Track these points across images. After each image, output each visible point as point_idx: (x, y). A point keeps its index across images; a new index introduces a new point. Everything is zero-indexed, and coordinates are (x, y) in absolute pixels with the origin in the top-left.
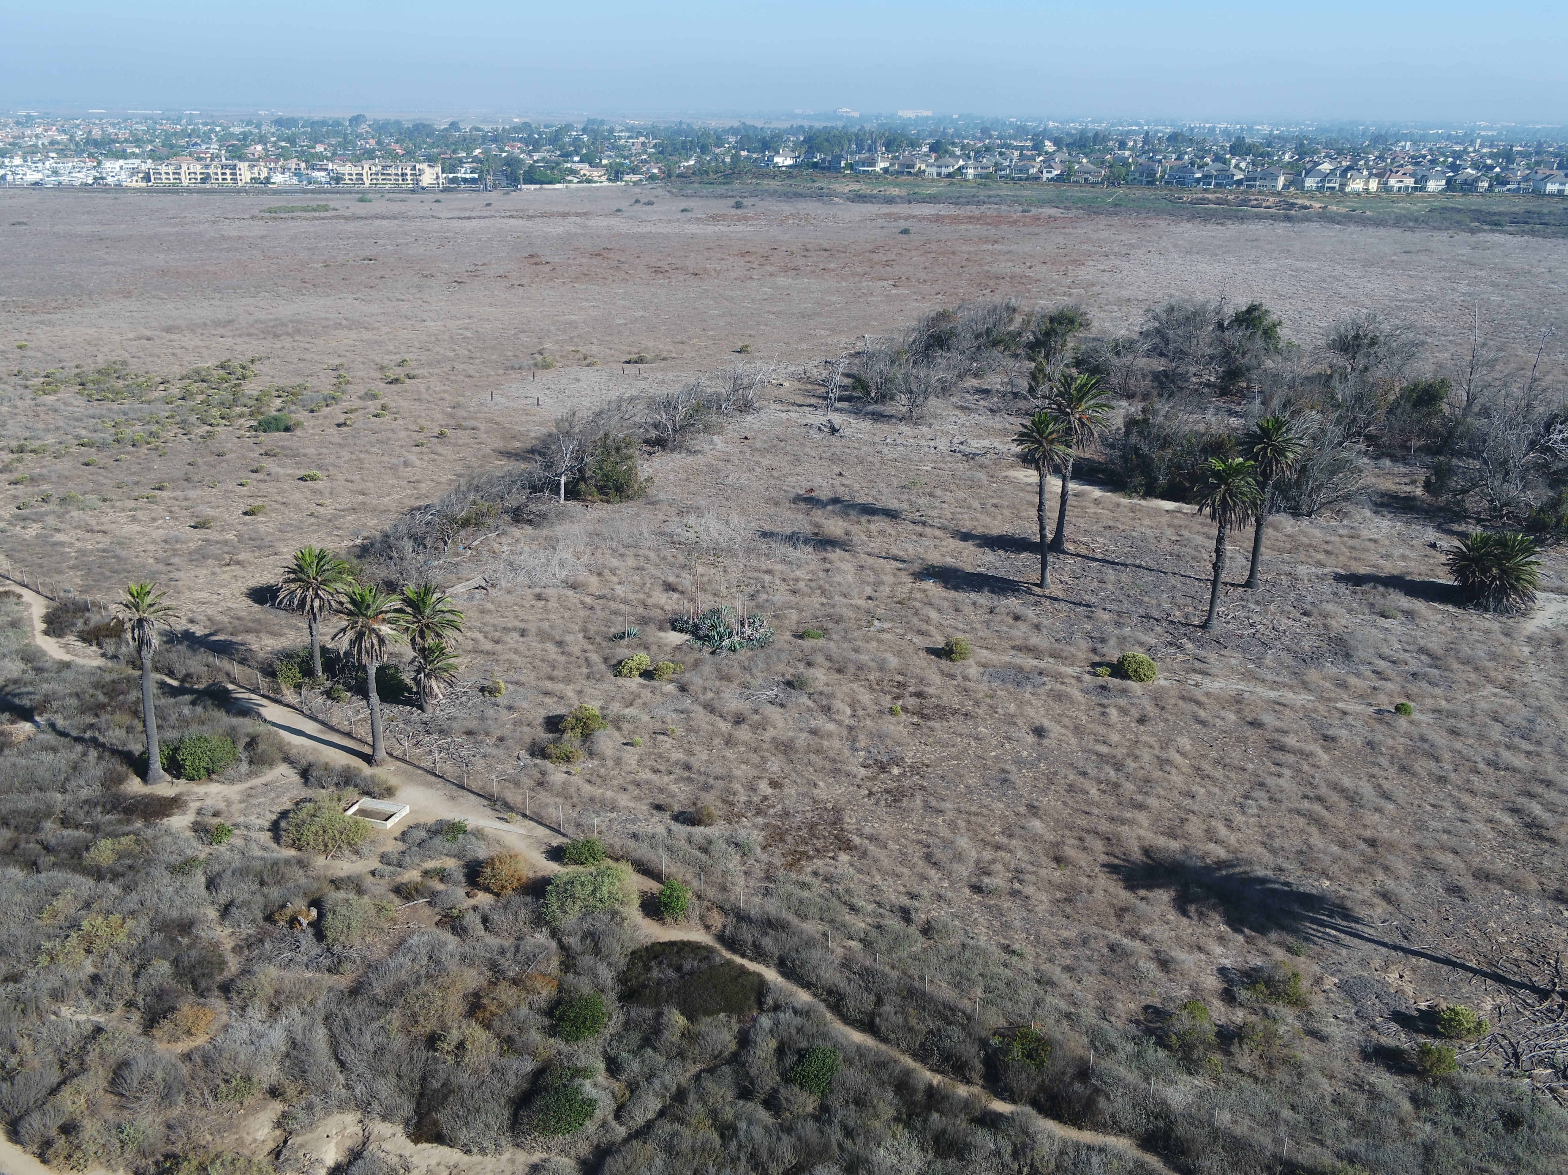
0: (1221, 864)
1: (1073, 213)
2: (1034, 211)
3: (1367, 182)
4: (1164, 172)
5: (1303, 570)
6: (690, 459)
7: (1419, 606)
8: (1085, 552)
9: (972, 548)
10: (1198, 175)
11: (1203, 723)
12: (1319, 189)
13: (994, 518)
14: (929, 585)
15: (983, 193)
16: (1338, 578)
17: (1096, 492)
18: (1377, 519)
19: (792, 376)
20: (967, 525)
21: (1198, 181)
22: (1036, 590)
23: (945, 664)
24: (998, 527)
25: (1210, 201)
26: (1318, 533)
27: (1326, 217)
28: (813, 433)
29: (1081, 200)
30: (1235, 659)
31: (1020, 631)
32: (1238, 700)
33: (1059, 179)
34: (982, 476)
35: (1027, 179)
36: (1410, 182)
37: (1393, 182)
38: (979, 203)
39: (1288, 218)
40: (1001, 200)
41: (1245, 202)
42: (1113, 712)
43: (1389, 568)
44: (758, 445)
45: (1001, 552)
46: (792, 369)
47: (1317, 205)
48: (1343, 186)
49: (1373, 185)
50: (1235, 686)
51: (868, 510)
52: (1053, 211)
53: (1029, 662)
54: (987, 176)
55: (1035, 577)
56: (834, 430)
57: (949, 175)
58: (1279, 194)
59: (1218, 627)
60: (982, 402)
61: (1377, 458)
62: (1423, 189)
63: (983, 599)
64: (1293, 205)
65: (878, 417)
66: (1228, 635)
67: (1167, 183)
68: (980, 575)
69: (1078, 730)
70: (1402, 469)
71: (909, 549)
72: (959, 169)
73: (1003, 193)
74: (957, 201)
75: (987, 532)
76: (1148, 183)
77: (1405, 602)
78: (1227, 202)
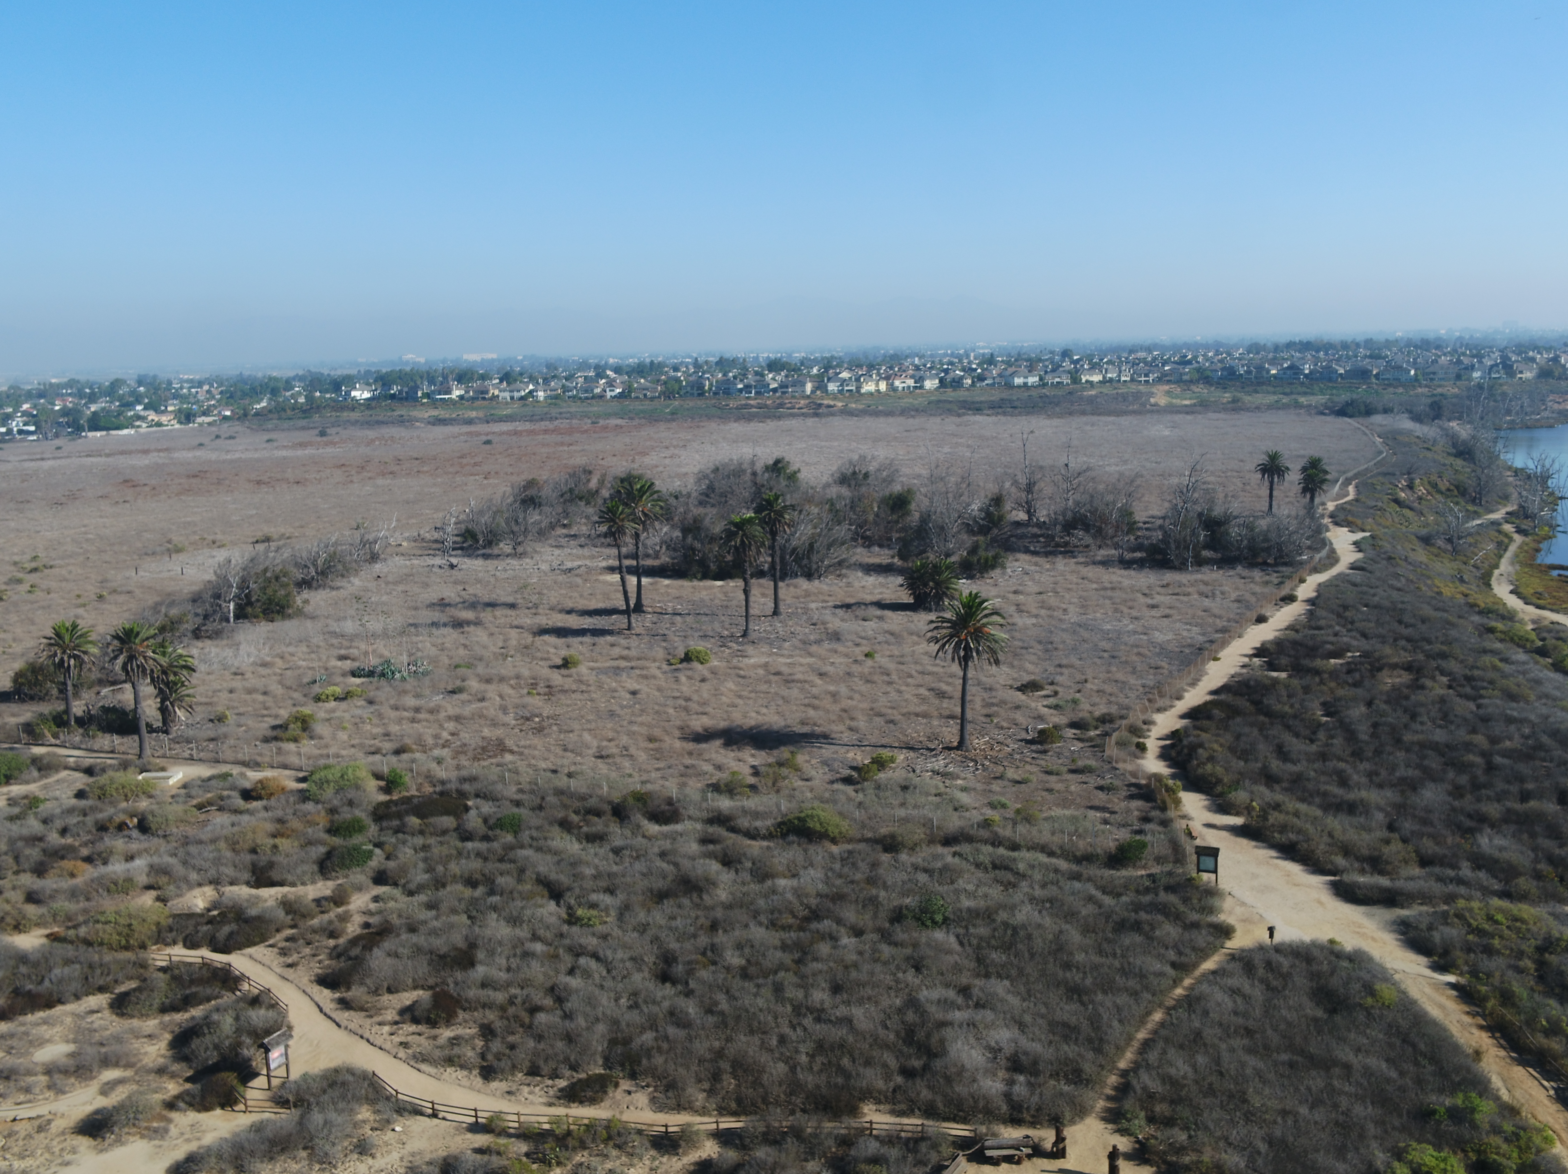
0: (751, 729)
1: (636, 422)
2: (602, 422)
3: (877, 385)
4: (711, 385)
5: (813, 606)
6: (334, 593)
7: (888, 613)
8: (658, 610)
9: (576, 617)
10: (740, 386)
11: (744, 677)
12: (841, 392)
13: (590, 600)
14: (546, 637)
15: (554, 411)
16: (836, 607)
17: (667, 582)
18: (867, 578)
19: (408, 539)
20: (570, 604)
21: (741, 390)
22: (625, 631)
23: (564, 671)
24: (593, 605)
25: (752, 406)
26: (825, 587)
27: (846, 412)
28: (436, 570)
29: (642, 411)
30: (765, 649)
31: (616, 651)
32: (766, 665)
33: (621, 396)
34: (579, 580)
35: (593, 398)
36: (911, 382)
37: (897, 383)
38: (551, 419)
39: (816, 415)
40: (572, 416)
41: (781, 405)
42: (683, 679)
43: (869, 598)
44: (390, 579)
45: (598, 617)
46: (407, 535)
47: (840, 404)
48: (859, 388)
49: (883, 386)
50: (764, 660)
51: (492, 605)
52: (619, 422)
53: (623, 664)
54: (557, 397)
55: (625, 626)
56: (452, 566)
57: (522, 398)
58: (808, 397)
59: (753, 636)
60: (572, 542)
61: (869, 547)
62: (921, 387)
63: (588, 639)
64: (820, 405)
65: (486, 557)
66: (760, 639)
67: (715, 394)
68: (583, 629)
69: (659, 689)
70: (887, 551)
71: (528, 621)
72: (531, 392)
73: (573, 410)
74: (531, 419)
75: (585, 608)
76: (699, 395)
77: (879, 612)
78: (766, 406)
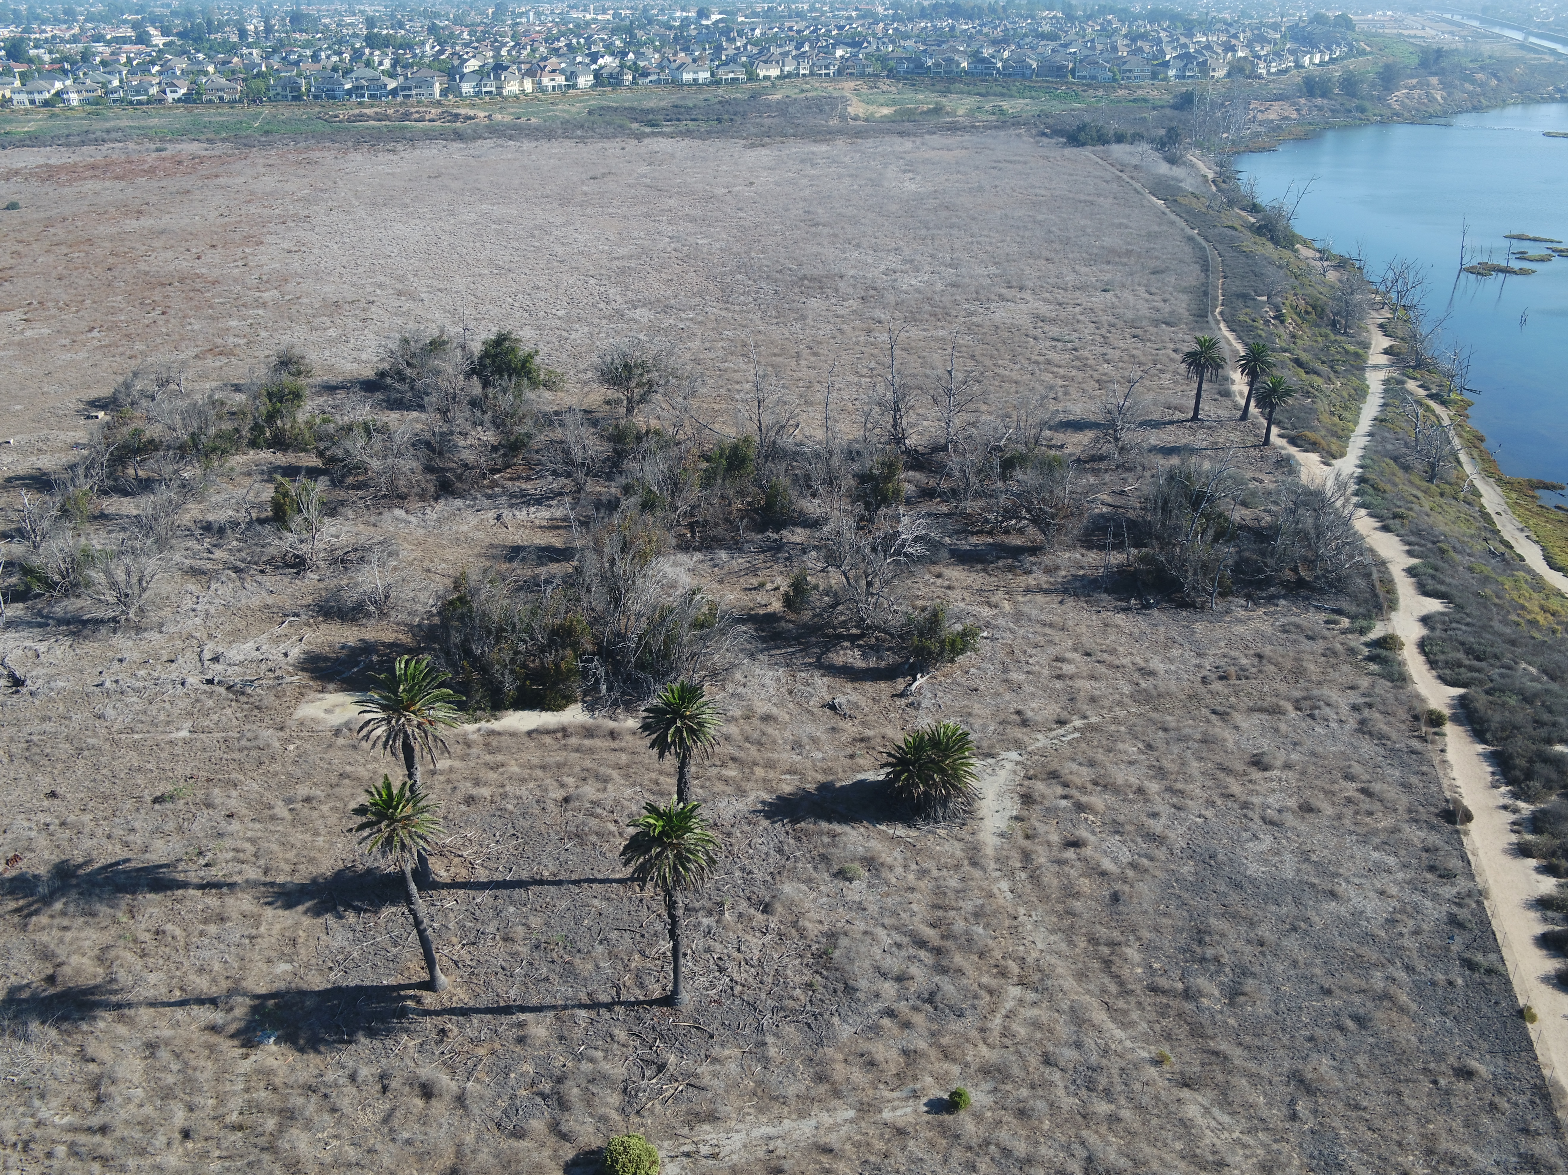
1: (220, 148)
2: (171, 149)
3: (521, 83)
4: (309, 84)
8: (463, 874)
9: (307, 921)
10: (348, 86)
12: (478, 94)
13: (317, 834)
14: (272, 1055)
15: (98, 125)
16: (769, 813)
21: (349, 92)
22: (429, 999)
25: (369, 118)
27: (496, 131)
29: (223, 126)
30: (732, 1060)
33: (186, 99)
34: (268, 732)
35: (148, 102)
36: (561, 80)
37: (545, 81)
38: (97, 142)
40: (125, 135)
41: (406, 116)
45: (351, 917)
47: (482, 114)
48: (499, 88)
49: (528, 85)
50: (756, 1131)
51: (122, 883)
52: (194, 148)
54: (97, 102)
55: (418, 967)
56: (14, 678)
57: (46, 103)
58: (439, 103)
59: (686, 997)
60: (218, 554)
61: (709, 549)
62: (574, 86)
63: (363, 1058)
64: (457, 116)
67: (316, 97)
68: (336, 992)
70: (740, 562)
71: (213, 964)
72: (58, 94)
73: (124, 123)
74: (66, 141)
75: (314, 871)
76: (295, 98)
78: (387, 118)
